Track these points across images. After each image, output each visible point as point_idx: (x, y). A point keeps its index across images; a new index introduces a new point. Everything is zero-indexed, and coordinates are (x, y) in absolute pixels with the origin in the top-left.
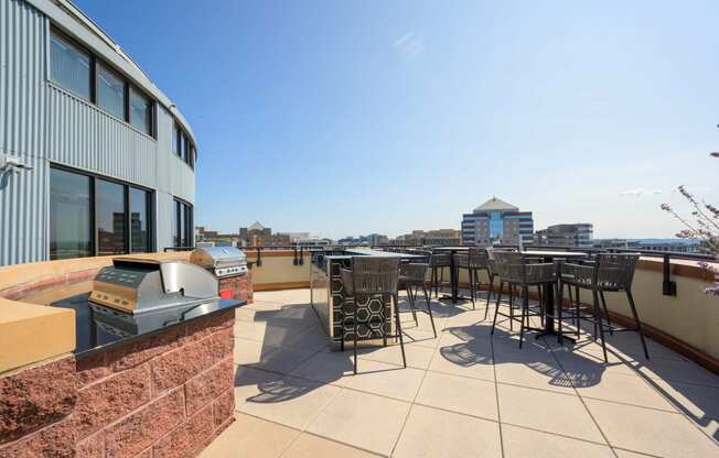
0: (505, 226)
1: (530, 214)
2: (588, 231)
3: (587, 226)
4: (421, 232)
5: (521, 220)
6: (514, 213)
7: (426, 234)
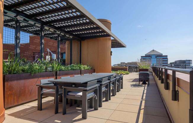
0: (157, 61)
1: (167, 56)
2: (190, 63)
3: (190, 61)
4: (124, 63)
5: (163, 58)
6: (160, 56)
7: (126, 64)
